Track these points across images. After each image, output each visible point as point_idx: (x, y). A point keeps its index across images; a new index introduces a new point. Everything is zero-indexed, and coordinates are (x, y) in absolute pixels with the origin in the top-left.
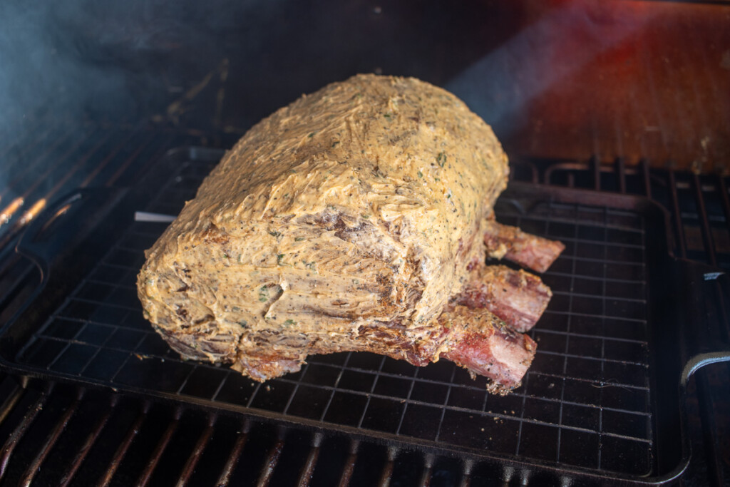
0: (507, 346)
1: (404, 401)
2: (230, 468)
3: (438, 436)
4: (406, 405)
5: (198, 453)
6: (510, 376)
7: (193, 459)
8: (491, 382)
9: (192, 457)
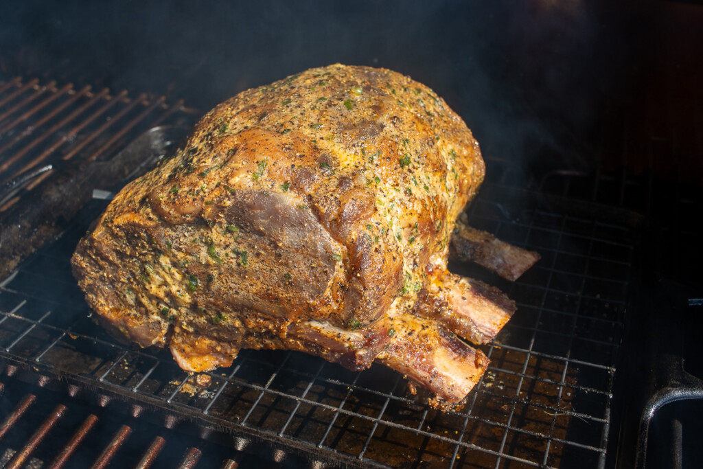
0: (454, 359)
1: (335, 409)
2: (145, 463)
3: (363, 453)
4: (337, 415)
5: (116, 443)
6: (454, 391)
7: (109, 450)
8: (433, 396)
9: (109, 447)
